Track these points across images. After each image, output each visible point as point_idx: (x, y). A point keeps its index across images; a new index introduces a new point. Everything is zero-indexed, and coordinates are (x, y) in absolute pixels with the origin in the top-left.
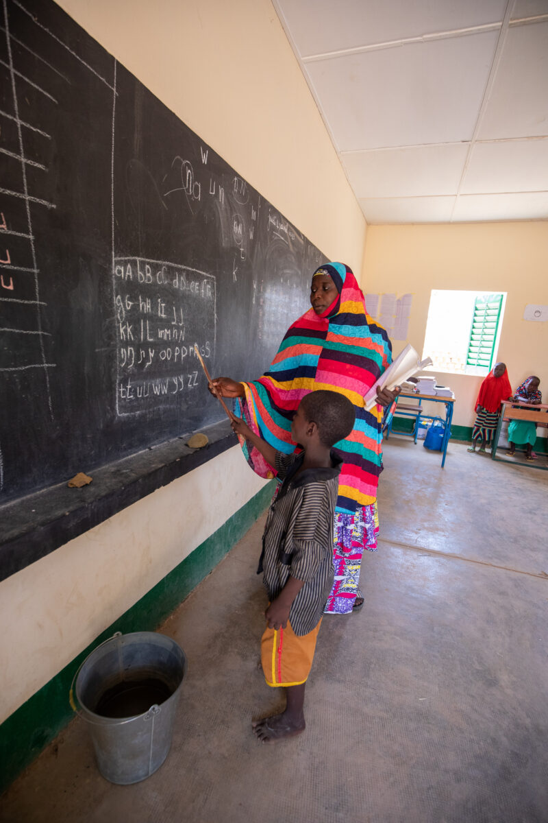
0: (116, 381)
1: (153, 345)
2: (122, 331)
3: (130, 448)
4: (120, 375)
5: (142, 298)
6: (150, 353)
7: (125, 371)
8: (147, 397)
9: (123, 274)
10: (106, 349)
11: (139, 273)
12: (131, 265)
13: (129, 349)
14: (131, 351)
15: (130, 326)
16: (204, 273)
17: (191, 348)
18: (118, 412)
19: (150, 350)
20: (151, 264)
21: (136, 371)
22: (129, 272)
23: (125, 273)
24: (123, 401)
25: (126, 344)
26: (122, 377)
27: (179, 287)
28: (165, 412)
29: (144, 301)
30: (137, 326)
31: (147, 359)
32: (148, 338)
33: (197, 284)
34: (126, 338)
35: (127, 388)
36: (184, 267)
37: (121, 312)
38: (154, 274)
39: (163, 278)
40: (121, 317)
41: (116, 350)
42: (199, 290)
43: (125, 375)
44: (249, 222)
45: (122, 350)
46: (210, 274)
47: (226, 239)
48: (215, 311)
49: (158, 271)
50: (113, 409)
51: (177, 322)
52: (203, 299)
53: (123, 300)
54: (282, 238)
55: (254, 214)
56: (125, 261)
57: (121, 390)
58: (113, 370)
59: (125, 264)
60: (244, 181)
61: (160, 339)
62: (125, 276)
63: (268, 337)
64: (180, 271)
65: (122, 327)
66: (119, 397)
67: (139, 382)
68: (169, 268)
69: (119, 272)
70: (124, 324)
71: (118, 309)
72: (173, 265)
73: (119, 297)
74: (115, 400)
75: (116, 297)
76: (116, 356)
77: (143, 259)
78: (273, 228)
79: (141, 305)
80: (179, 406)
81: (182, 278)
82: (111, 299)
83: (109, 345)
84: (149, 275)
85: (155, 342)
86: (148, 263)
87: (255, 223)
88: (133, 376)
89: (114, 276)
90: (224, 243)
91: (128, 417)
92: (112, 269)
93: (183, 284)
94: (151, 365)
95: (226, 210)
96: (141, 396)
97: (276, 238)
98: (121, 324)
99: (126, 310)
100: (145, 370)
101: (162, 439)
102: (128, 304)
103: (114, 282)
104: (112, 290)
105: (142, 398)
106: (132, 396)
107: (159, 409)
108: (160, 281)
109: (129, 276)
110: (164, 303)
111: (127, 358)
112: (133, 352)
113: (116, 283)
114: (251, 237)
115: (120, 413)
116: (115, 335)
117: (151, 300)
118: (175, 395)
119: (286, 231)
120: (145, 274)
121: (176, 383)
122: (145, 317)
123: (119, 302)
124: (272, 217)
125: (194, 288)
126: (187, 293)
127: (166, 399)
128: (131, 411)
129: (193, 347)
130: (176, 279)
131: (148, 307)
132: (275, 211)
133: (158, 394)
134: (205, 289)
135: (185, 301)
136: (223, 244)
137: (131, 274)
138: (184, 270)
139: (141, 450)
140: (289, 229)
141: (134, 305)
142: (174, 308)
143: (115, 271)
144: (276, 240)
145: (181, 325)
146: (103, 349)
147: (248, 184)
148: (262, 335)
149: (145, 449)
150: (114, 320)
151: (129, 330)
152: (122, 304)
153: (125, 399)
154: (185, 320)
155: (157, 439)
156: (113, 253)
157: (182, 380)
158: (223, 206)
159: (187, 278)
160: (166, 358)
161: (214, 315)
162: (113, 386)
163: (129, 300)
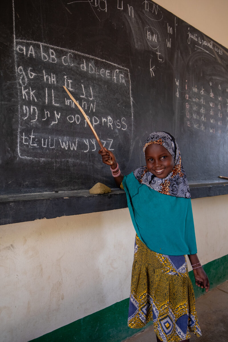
0: (17, 130)
1: (58, 110)
2: (24, 92)
3: (33, 187)
4: (21, 125)
5: (45, 72)
6: (56, 115)
7: (28, 124)
8: (53, 149)
9: (25, 51)
10: (6, 103)
11: (42, 54)
12: (34, 47)
13: (32, 107)
14: (34, 109)
15: (32, 90)
16: (115, 65)
17: (104, 120)
18: (19, 154)
19: (56, 113)
20: (55, 50)
21: (40, 125)
22: (31, 51)
23: (27, 51)
24: (25, 147)
25: (29, 103)
26: (24, 127)
27: (88, 71)
28: (74, 165)
29: (48, 74)
30: (41, 92)
31: (53, 118)
32: (53, 103)
33: (107, 71)
34: (29, 99)
35: (30, 138)
36: (91, 56)
37: (23, 79)
38: (59, 56)
39: (69, 61)
40: (24, 83)
41: (18, 105)
42: (111, 76)
43: (27, 127)
44: (165, 35)
45: (24, 107)
46: (123, 66)
47: (139, 43)
48: (131, 96)
49: (64, 56)
50: (14, 151)
51: (86, 96)
52: (116, 84)
53: (26, 70)
54: (208, 52)
55: (170, 30)
56: (27, 43)
57: (24, 137)
58: (14, 120)
59: (27, 45)
60: (156, 4)
61: (67, 105)
62: (27, 54)
63: (199, 127)
64: (88, 60)
65: (24, 90)
66: (21, 143)
67: (43, 135)
68: (75, 55)
69: (21, 50)
70: (25, 88)
71: (20, 76)
72: (79, 53)
73: (21, 67)
74: (17, 144)
75: (18, 67)
76: (17, 110)
77: (46, 44)
78: (194, 43)
79: (45, 78)
80: (91, 164)
81: (90, 65)
82: (13, 67)
83: (9, 100)
84: (54, 57)
85: (61, 107)
86: (52, 48)
87: (172, 36)
88: (36, 129)
89: (15, 52)
90: (137, 45)
91: (30, 160)
92: (13, 47)
93: (92, 70)
94: (57, 124)
95: (137, 22)
96: (46, 146)
97: (198, 51)
98: (23, 87)
99: (28, 77)
100: (50, 127)
101: (72, 188)
102: (31, 75)
103: (16, 56)
104: (13, 61)
105: (48, 148)
106: (36, 145)
107: (68, 161)
108: (66, 64)
109: (31, 55)
110: (71, 79)
111: (30, 114)
112: (36, 110)
113: (17, 58)
114: (169, 45)
115: (21, 155)
116: (17, 94)
117: (57, 75)
118: (86, 154)
119: (211, 47)
120: (49, 56)
121: (87, 143)
122: (50, 87)
123: (21, 71)
124: (193, 35)
125: (104, 74)
126: (97, 76)
127: (75, 155)
128: (35, 156)
129: (107, 119)
130: (83, 64)
131: (53, 79)
132: (194, 30)
133: (67, 149)
134: (118, 77)
135: (95, 82)
136: (136, 47)
137: (33, 53)
138: (93, 59)
139: (46, 191)
140: (214, 46)
141: (37, 76)
142: (83, 86)
143: (17, 48)
144: (199, 52)
145: (91, 99)
146: (3, 103)
147: (159, 6)
148: (191, 124)
149: (53, 191)
150: (16, 84)
151: (32, 93)
152: (24, 73)
153: (27, 146)
154: (94, 96)
155: (66, 186)
156: (14, 36)
157: (94, 143)
158: (134, 20)
159: (96, 65)
160: (75, 121)
161: (129, 98)
162: (14, 132)
163: (31, 71)
